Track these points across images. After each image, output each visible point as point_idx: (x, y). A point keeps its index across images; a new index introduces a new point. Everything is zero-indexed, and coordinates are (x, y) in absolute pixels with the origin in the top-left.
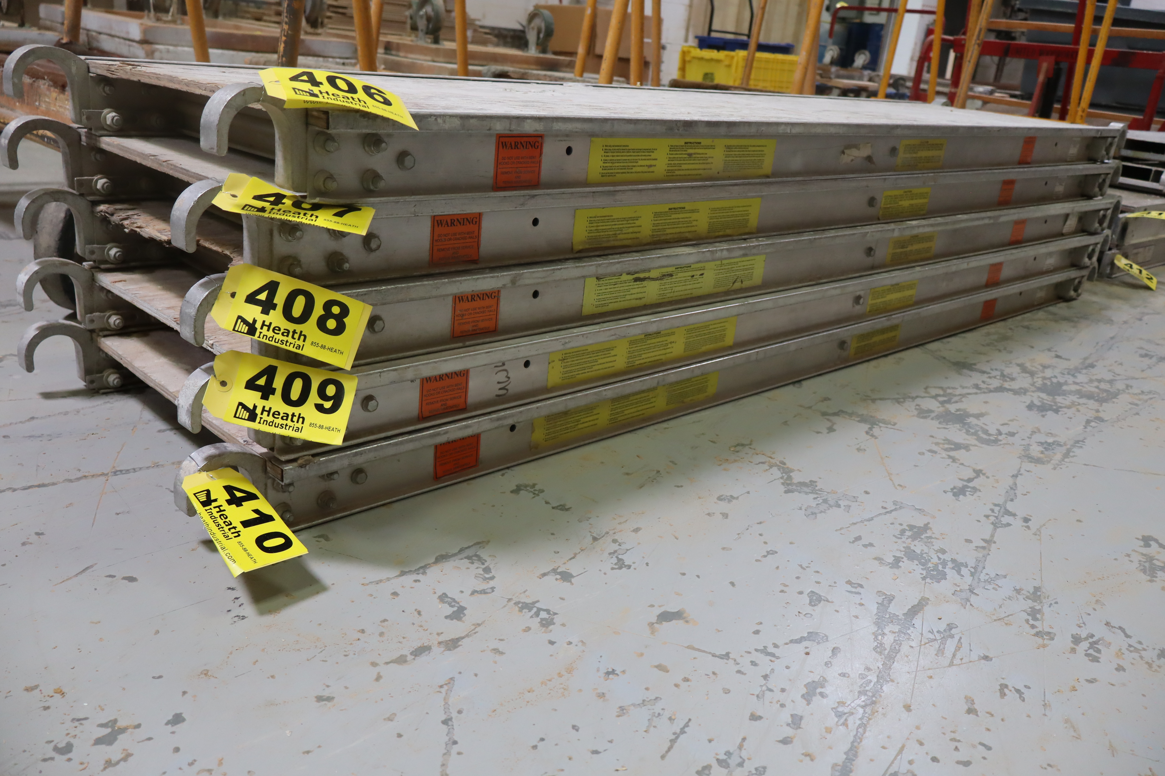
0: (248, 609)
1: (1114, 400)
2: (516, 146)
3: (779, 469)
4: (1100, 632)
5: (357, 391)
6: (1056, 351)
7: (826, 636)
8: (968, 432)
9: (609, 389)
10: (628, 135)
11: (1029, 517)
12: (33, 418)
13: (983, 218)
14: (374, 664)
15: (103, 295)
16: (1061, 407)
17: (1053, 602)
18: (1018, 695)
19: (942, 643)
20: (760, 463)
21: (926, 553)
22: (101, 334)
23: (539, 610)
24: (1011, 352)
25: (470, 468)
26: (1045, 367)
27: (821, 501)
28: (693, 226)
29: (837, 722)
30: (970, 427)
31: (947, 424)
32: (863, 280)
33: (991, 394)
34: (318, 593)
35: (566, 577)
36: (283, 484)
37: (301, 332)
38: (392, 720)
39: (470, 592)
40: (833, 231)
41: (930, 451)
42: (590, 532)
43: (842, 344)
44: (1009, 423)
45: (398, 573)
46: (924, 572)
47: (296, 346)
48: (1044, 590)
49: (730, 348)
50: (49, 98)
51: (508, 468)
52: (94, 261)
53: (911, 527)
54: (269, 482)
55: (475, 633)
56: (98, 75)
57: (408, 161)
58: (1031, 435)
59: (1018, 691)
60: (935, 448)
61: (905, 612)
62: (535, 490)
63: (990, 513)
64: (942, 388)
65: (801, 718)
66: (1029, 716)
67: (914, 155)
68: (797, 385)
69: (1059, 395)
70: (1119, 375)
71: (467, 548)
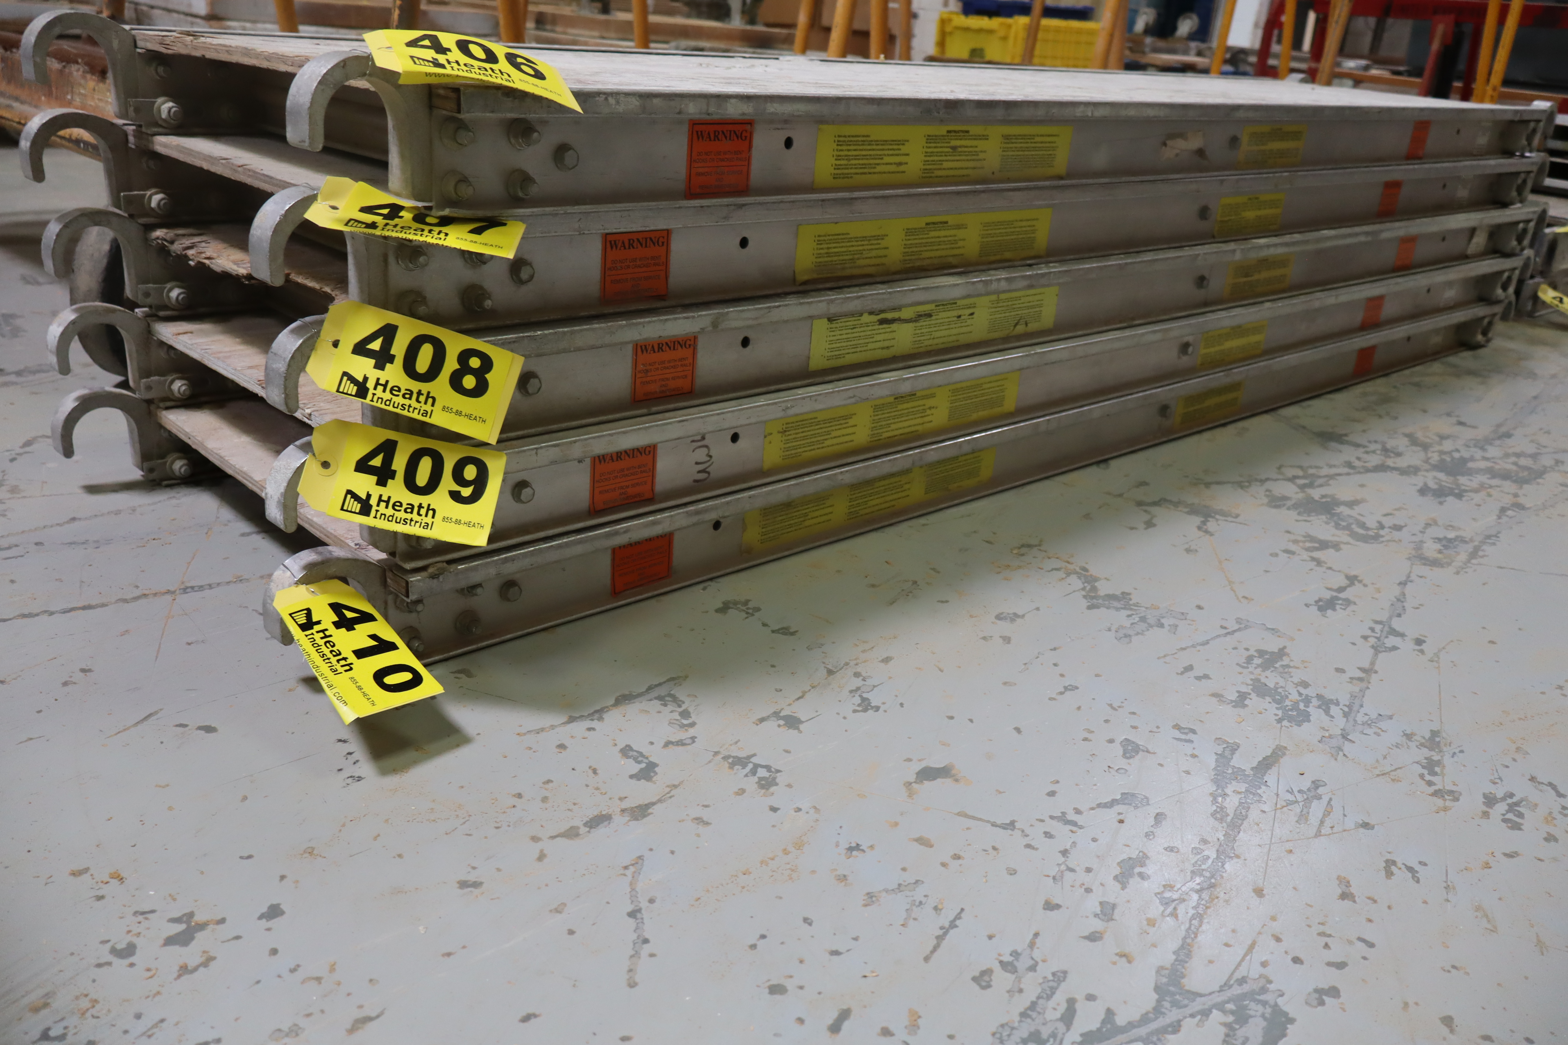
0: (366, 768)
1: (1539, 480)
2: (716, 138)
3: (1079, 578)
4: (1522, 790)
5: (505, 473)
6: (1458, 416)
7: (1147, 798)
8: (1337, 526)
9: (847, 471)
10: (869, 120)
11: (1423, 638)
12: (74, 519)
13: (1357, 234)
14: (535, 839)
15: (162, 353)
16: (1466, 491)
17: (1457, 751)
18: (1410, 875)
19: (1305, 806)
20: (1052, 570)
21: (1282, 687)
22: (162, 405)
23: (756, 766)
24: (1396, 418)
25: (660, 579)
26: (1442, 438)
27: (1137, 619)
28: (959, 248)
29: (1163, 912)
30: (1342, 520)
31: (1309, 516)
32: (1193, 321)
33: (1369, 475)
34: (458, 746)
35: (792, 722)
36: (409, 601)
37: (429, 393)
38: (560, 912)
39: (662, 744)
40: (1152, 253)
41: (1287, 551)
42: (824, 663)
43: (1164, 410)
44: (1395, 512)
45: (564, 719)
46: (1280, 713)
47: (422, 412)
48: (1444, 735)
49: (1010, 415)
50: (85, 88)
51: (711, 579)
52: (150, 307)
53: (1261, 653)
54: (390, 598)
55: (671, 797)
56: (149, 51)
57: (569, 157)
58: (1425, 528)
59: (1410, 869)
60: (1293, 547)
61: (1254, 765)
62: (748, 609)
63: (1369, 633)
64: (1301, 467)
65: (1114, 907)
66: (1425, 902)
67: (1263, 148)
68: (1102, 465)
69: (1463, 475)
70: (1545, 447)
71: (656, 686)
